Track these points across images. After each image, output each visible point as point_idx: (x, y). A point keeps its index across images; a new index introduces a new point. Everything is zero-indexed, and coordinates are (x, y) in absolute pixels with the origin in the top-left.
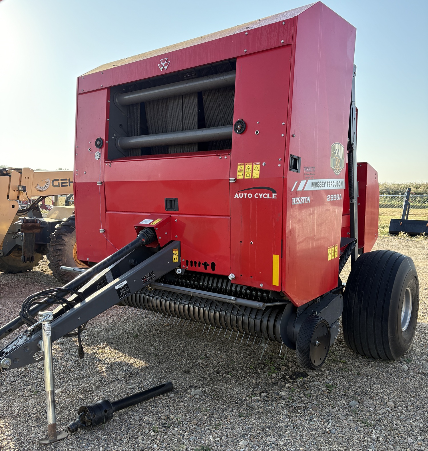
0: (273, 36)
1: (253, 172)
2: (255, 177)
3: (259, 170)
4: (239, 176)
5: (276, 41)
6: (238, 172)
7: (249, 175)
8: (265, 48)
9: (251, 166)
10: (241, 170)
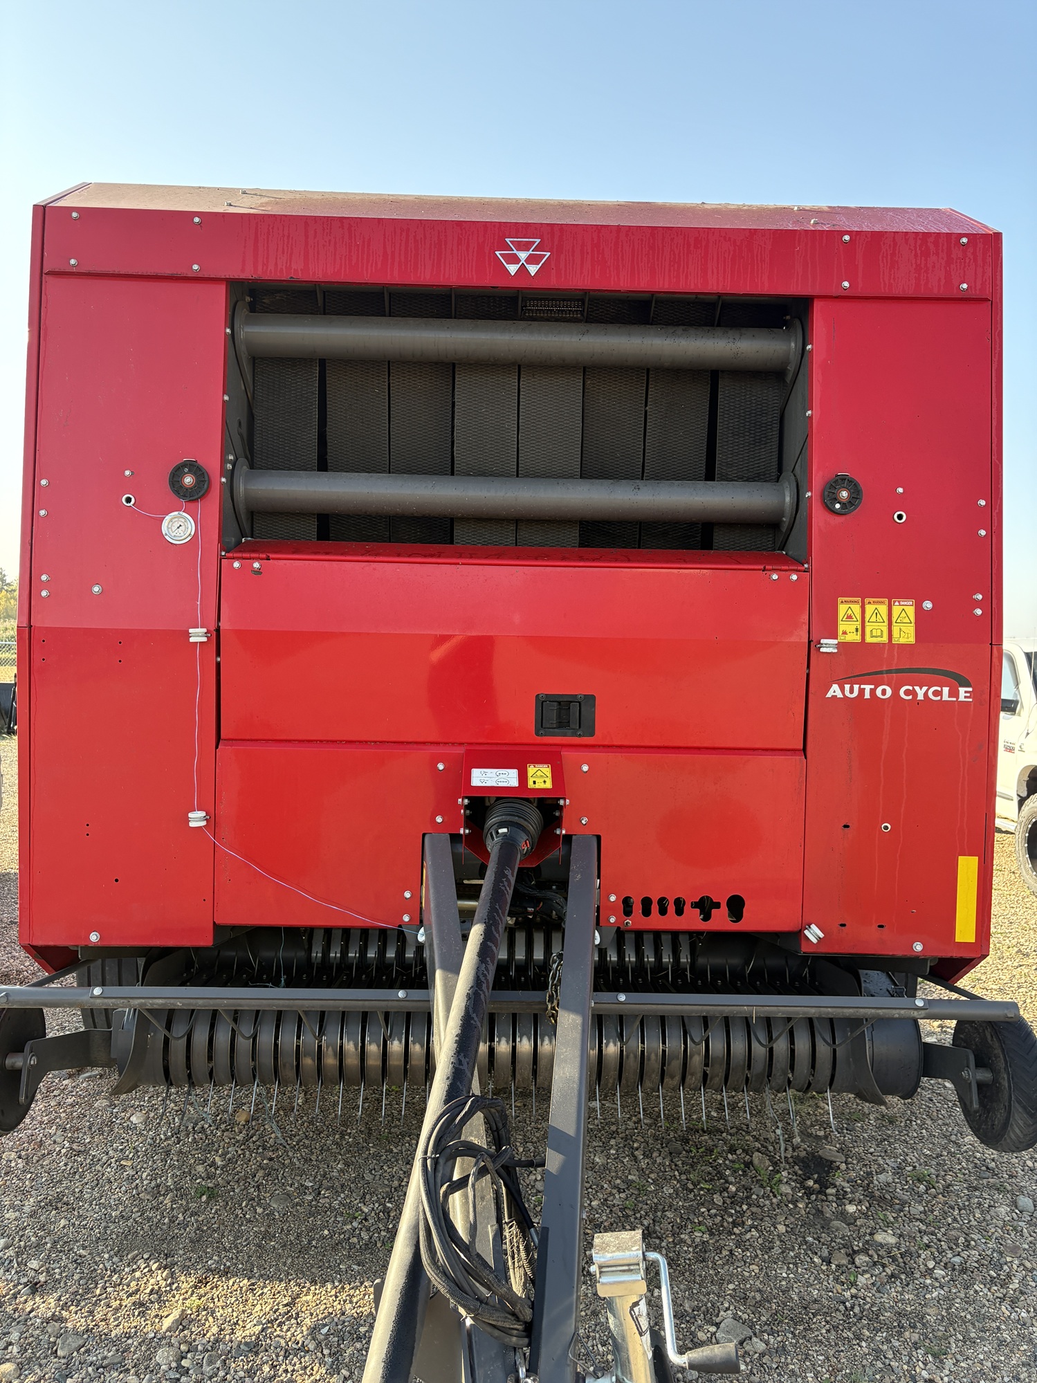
0: (934, 267)
1: (894, 624)
2: (902, 641)
3: (913, 619)
4: (845, 633)
5: (943, 281)
6: (840, 622)
7: (879, 634)
8: (910, 292)
9: (883, 609)
10: (850, 617)
